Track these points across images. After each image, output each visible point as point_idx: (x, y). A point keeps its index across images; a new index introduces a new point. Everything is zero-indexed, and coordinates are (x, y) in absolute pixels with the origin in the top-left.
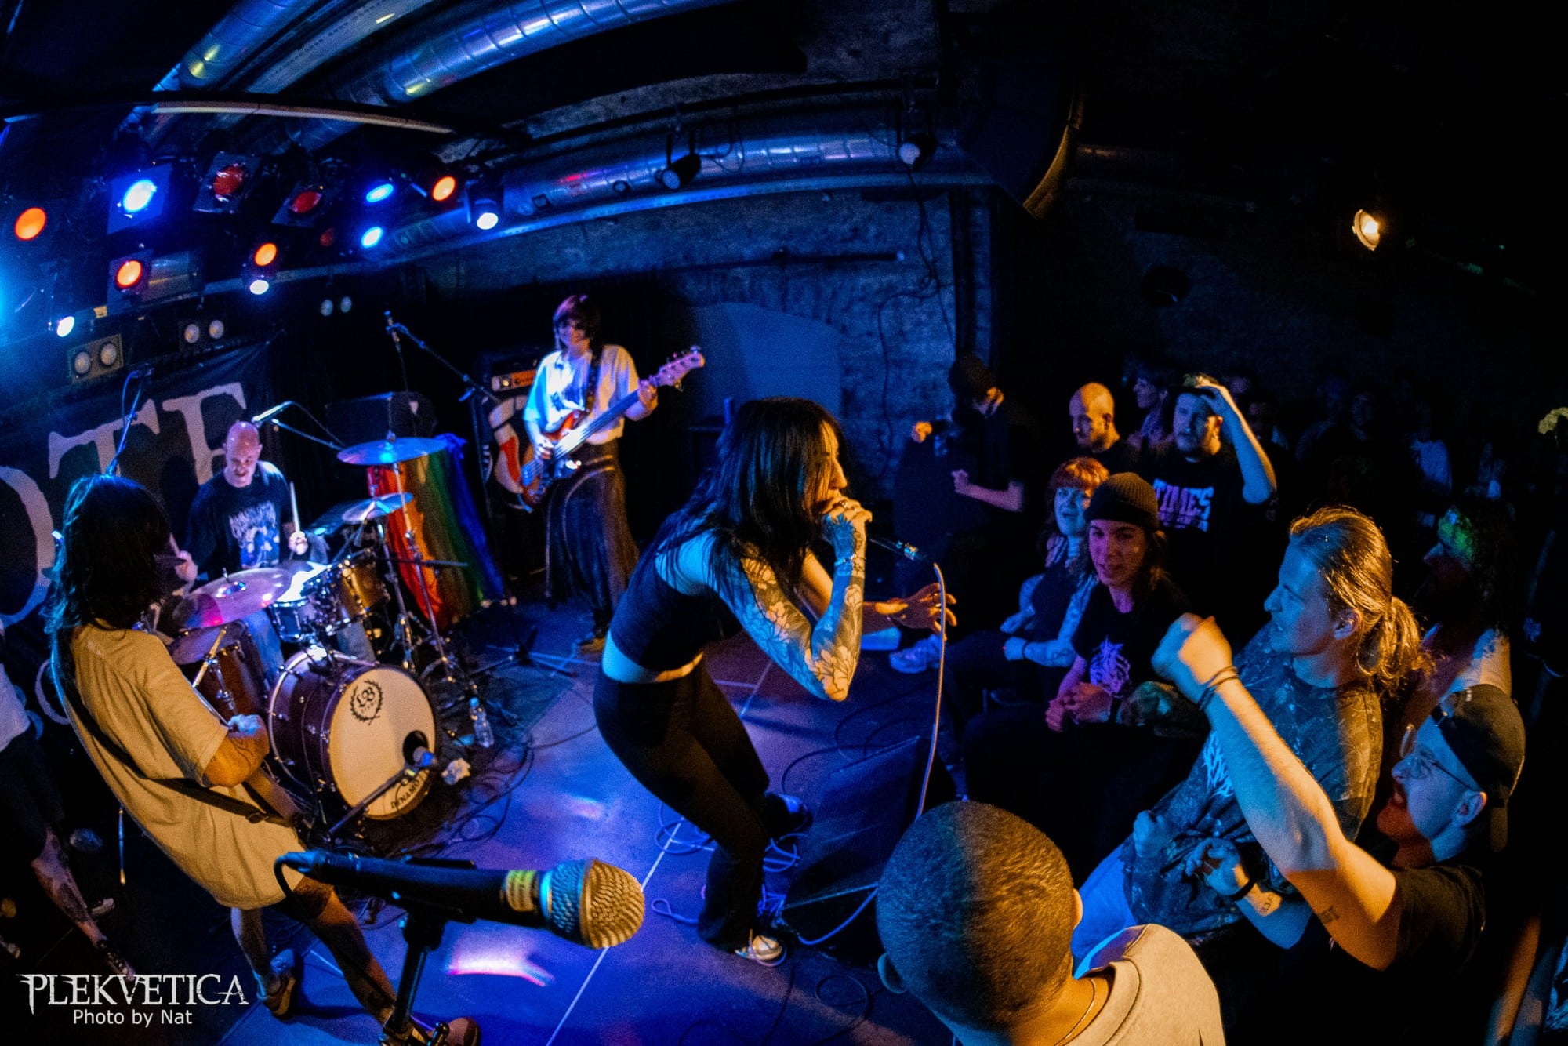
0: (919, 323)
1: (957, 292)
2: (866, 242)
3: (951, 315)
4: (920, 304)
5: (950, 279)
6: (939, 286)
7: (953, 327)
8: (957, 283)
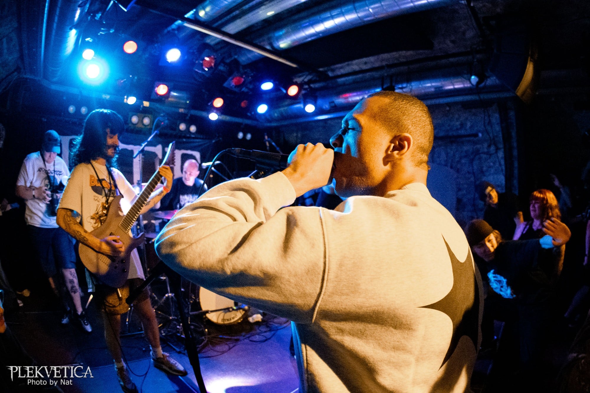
0: (490, 167)
1: (505, 152)
2: (466, 130)
3: (503, 162)
4: (490, 158)
5: (501, 146)
6: (497, 149)
7: (504, 168)
8: (505, 147)
